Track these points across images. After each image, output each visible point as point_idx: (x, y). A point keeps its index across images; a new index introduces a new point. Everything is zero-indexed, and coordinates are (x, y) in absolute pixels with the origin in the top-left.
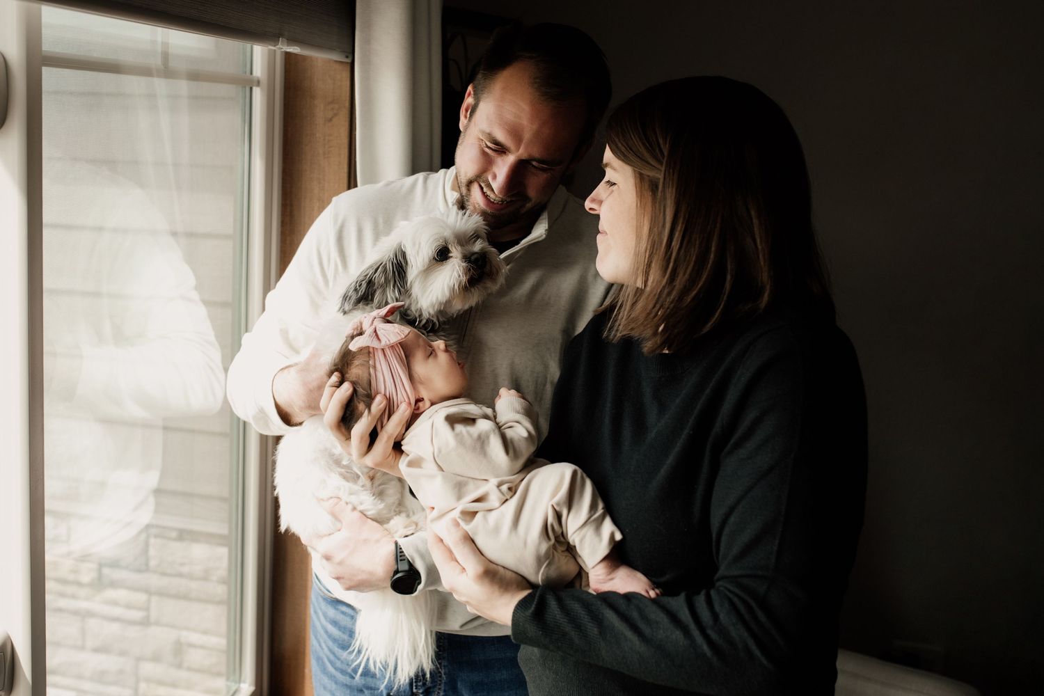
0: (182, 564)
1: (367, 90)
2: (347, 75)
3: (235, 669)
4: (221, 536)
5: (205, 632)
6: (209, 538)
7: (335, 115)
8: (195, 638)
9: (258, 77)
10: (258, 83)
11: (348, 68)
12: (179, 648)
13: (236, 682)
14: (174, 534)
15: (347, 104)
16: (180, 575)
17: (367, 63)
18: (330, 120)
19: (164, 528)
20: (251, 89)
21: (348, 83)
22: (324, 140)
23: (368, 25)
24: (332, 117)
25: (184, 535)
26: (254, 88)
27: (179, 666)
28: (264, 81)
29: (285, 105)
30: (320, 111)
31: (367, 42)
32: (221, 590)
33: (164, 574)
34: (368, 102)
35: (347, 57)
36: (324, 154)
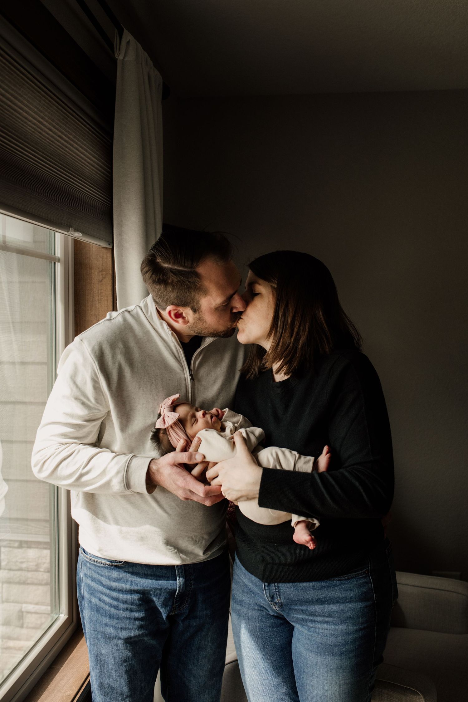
0: (22, 562)
1: (121, 262)
2: (109, 255)
3: (56, 605)
4: (45, 543)
5: (37, 604)
6: (38, 545)
7: (104, 278)
8: (31, 607)
9: (58, 257)
10: (59, 260)
11: (111, 250)
12: (21, 615)
13: (56, 614)
14: (16, 544)
15: (111, 272)
16: (21, 569)
17: (121, 246)
18: (101, 281)
19: (10, 540)
20: (55, 263)
21: (111, 259)
22: (98, 292)
23: (121, 225)
24: (103, 279)
25: (22, 544)
26: (56, 263)
27: (22, 627)
28: (62, 259)
29: (75, 273)
30: (95, 277)
31: (120, 234)
32: (46, 577)
33: (10, 570)
34: (122, 268)
35: (109, 244)
36: (98, 300)
